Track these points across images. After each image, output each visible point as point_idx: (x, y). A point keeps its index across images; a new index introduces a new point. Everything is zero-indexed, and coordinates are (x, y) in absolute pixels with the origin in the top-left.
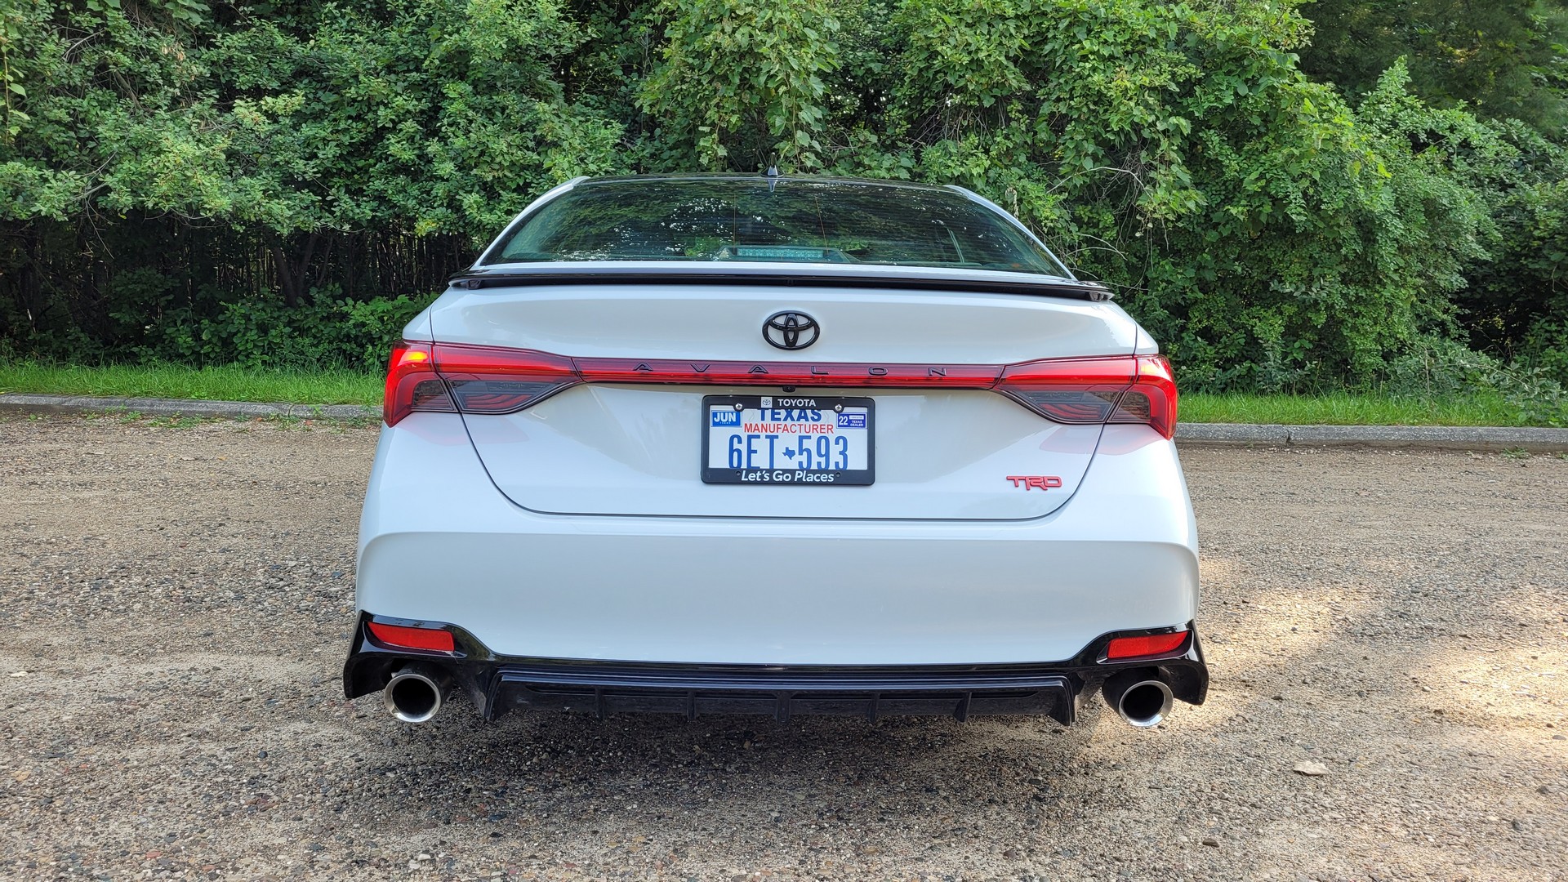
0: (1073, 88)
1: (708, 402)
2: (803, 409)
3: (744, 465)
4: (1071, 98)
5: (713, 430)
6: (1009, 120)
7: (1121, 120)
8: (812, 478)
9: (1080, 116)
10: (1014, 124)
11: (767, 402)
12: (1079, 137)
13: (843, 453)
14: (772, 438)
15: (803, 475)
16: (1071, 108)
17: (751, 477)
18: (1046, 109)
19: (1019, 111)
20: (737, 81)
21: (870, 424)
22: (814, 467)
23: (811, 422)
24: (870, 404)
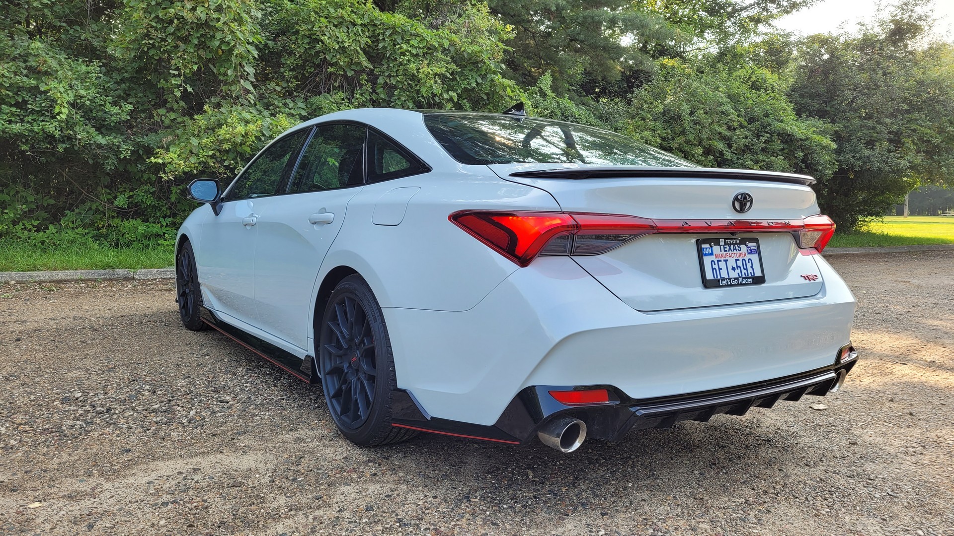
0: (398, 70)
1: (699, 243)
2: (734, 245)
3: (719, 277)
4: (397, 76)
5: (705, 258)
6: (361, 85)
7: (427, 90)
8: (745, 281)
9: (403, 87)
10: (364, 87)
11: (722, 242)
12: (403, 99)
13: (752, 267)
14: (726, 261)
15: (740, 280)
16: (398, 81)
17: (724, 283)
18: (381, 80)
19: (365, 80)
20: (196, 42)
21: (758, 251)
22: (744, 276)
23: (738, 251)
24: (756, 240)
